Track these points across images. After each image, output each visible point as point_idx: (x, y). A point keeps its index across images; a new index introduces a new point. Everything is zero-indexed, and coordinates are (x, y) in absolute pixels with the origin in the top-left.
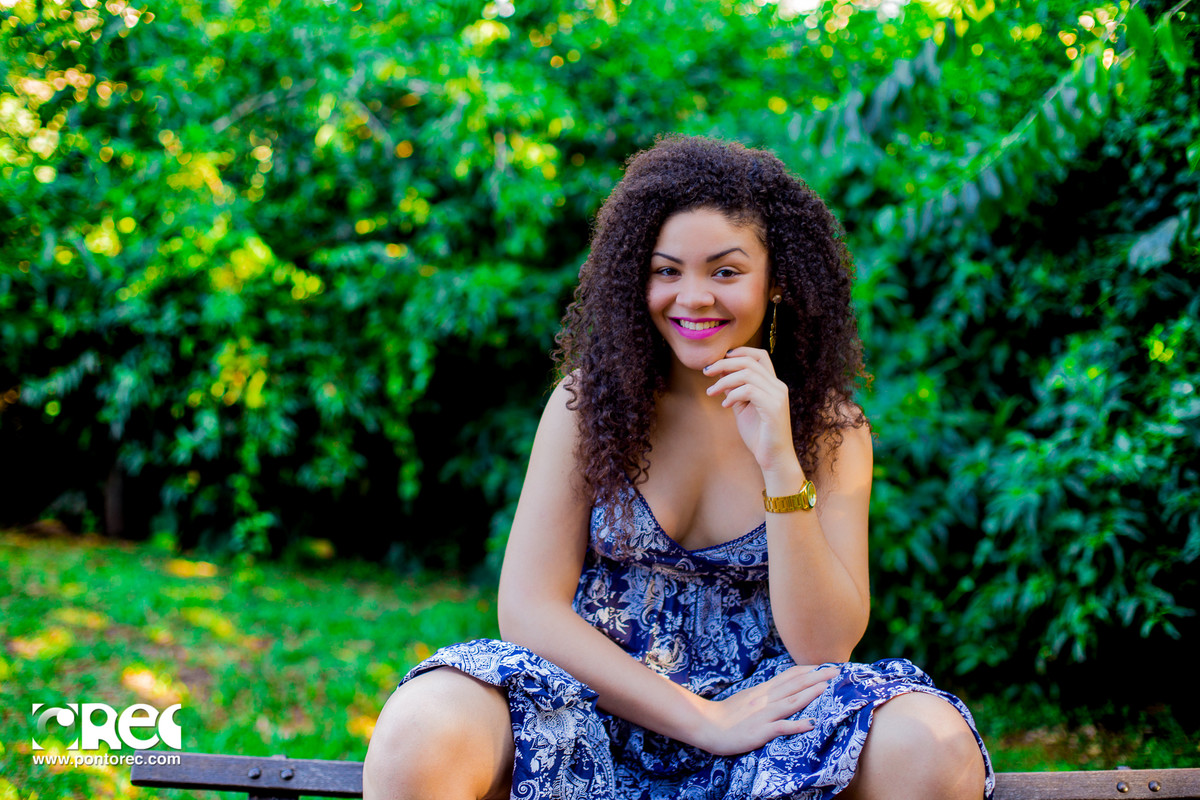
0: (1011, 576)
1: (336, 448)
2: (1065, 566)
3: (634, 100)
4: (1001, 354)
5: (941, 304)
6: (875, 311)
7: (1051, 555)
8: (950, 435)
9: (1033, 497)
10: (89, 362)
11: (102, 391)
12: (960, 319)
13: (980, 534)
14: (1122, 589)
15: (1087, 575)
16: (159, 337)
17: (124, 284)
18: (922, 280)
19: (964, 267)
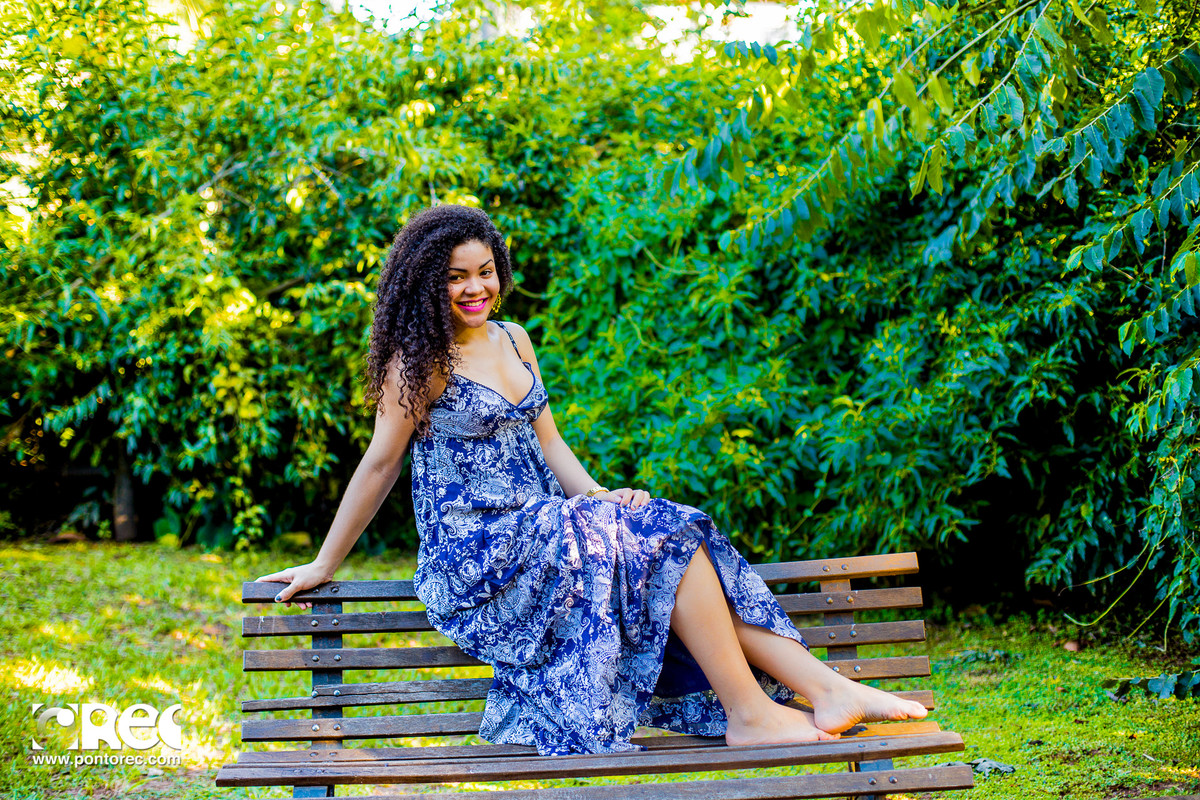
0: (843, 506)
1: (313, 449)
2: (884, 496)
3: (537, 153)
4: (837, 339)
5: (787, 304)
6: (736, 311)
7: (872, 487)
8: (794, 401)
9: (854, 442)
10: (103, 390)
11: (115, 415)
12: (802, 313)
13: (817, 475)
14: (926, 511)
15: (899, 500)
16: (164, 366)
17: (132, 325)
18: (773, 285)
19: (805, 272)
